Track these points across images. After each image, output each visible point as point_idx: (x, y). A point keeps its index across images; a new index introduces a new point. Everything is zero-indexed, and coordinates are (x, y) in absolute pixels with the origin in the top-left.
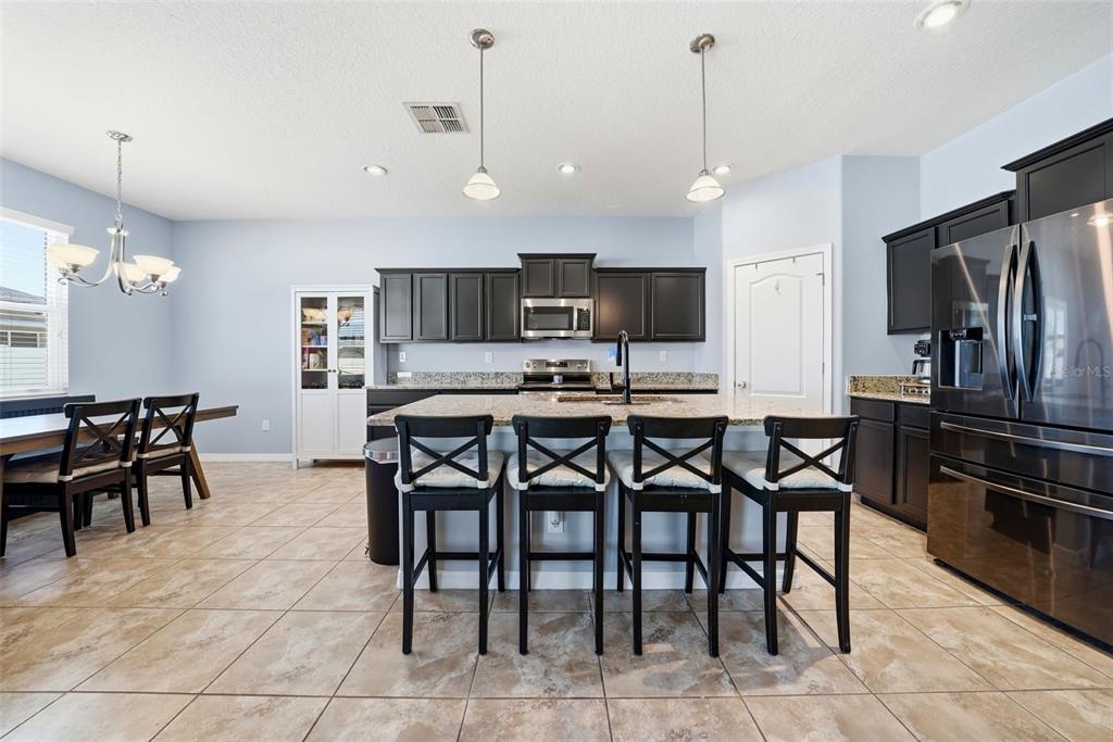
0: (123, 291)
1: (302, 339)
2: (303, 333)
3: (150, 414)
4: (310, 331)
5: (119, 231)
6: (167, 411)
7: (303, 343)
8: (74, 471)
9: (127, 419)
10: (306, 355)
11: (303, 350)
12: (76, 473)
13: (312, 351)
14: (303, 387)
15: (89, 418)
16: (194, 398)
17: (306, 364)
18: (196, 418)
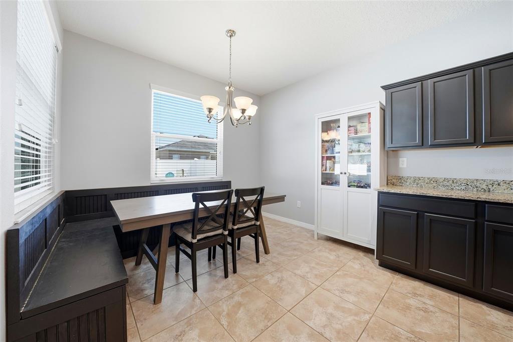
0: (233, 125)
1: (322, 150)
2: (323, 146)
3: (238, 200)
4: (327, 144)
5: (230, 88)
6: (247, 198)
7: (322, 154)
8: (197, 236)
9: (226, 203)
10: (324, 161)
11: (323, 157)
12: (199, 237)
13: (329, 158)
14: (323, 184)
15: (205, 203)
16: (262, 190)
17: (324, 167)
18: (263, 203)
